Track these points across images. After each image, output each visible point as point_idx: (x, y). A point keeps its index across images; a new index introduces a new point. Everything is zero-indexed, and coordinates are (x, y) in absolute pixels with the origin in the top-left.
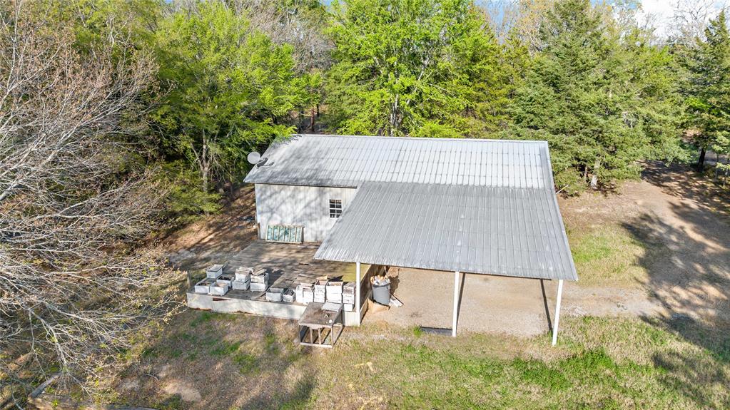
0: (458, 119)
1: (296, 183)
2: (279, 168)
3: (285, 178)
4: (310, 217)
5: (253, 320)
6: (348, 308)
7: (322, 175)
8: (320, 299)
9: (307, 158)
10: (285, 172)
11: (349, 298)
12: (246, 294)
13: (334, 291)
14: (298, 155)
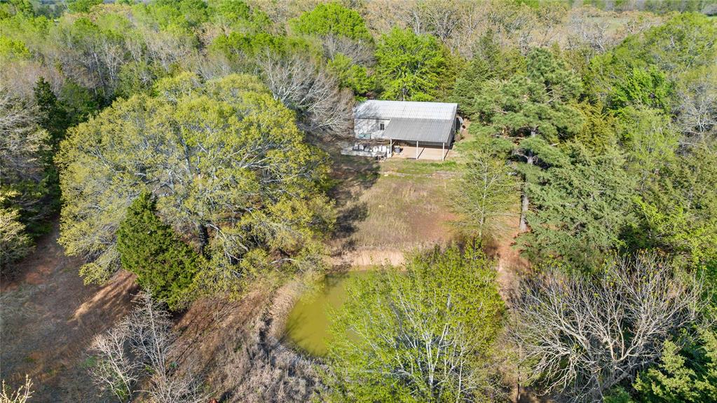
0: (433, 91)
1: (369, 118)
2: (362, 113)
3: (365, 117)
4: (373, 130)
5: (361, 157)
6: (388, 152)
7: (377, 116)
8: (380, 150)
9: (371, 109)
10: (364, 115)
11: (388, 150)
12: (358, 150)
13: (384, 148)
14: (368, 108)
